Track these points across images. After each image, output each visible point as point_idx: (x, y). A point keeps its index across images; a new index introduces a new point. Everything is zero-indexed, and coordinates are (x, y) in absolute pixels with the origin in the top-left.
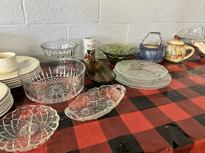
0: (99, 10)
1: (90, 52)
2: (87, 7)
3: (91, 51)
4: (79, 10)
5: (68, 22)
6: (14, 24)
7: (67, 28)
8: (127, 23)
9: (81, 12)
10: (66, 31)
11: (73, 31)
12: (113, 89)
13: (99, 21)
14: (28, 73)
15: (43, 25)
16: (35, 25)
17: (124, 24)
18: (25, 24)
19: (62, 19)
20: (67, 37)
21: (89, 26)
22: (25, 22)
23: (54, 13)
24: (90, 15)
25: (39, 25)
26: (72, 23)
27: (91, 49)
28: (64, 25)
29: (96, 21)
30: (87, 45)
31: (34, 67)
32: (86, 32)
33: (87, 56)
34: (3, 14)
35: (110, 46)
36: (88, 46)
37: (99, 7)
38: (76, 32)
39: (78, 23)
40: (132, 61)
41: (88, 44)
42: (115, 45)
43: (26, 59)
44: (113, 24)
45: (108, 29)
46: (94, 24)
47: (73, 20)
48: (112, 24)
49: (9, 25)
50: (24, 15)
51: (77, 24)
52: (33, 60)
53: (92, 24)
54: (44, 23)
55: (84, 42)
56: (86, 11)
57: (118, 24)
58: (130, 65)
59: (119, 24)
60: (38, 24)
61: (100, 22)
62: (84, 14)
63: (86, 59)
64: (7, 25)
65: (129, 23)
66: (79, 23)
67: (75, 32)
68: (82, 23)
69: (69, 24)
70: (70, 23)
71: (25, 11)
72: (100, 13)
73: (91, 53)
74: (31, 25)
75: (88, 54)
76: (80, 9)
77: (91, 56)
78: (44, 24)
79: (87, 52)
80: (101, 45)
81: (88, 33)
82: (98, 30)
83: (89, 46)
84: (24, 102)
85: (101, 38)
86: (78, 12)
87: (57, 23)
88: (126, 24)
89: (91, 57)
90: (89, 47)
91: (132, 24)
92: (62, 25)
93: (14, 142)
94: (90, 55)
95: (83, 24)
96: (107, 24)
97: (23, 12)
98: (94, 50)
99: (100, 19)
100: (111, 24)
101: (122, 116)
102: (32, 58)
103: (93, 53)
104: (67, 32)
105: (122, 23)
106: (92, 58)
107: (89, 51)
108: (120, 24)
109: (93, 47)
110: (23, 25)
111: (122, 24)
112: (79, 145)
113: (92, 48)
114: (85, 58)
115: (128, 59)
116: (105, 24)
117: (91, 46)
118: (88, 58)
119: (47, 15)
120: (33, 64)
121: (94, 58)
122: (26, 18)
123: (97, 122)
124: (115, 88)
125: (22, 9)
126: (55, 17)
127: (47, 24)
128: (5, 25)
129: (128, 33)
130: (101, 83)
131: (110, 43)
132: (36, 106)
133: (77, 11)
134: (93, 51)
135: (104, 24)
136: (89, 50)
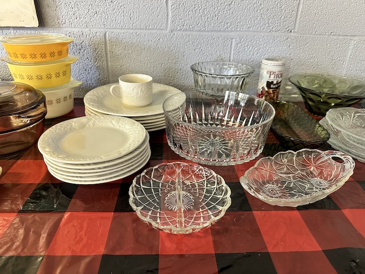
0: (298, 8)
1: (272, 86)
2: (276, 3)
3: (275, 83)
4: (260, 8)
5: (237, 28)
6: (151, 29)
7: (234, 40)
8: (351, 36)
9: (263, 10)
10: (231, 45)
11: (243, 46)
12: (326, 158)
13: (294, 29)
14: (173, 110)
15: (194, 33)
16: (180, 33)
17: (345, 37)
18: (166, 30)
19: (227, 24)
20: (230, 56)
21: (274, 37)
22: (167, 27)
23: (216, 13)
24: (280, 16)
25: (188, 33)
26: (244, 31)
27: (275, 79)
28: (229, 34)
29: (288, 29)
30: (268, 71)
31: (179, 102)
32: (265, 48)
33: (264, 92)
34: (138, 11)
35: (307, 78)
36: (270, 73)
37: (299, 3)
38: (249, 47)
39: (254, 31)
40: (359, 110)
41: (271, 70)
42: (318, 77)
43: (163, 89)
44: (321, 36)
45: (309, 45)
46: (283, 34)
47: (247, 25)
48: (319, 36)
49: (142, 31)
50: (167, 14)
51: (252, 33)
52: (174, 91)
53: (281, 33)
54: (196, 29)
55: (263, 66)
56: (274, 9)
57: (331, 37)
58: (354, 117)
59: (333, 36)
60: (186, 30)
61: (296, 30)
62: (268, 15)
63: (262, 97)
64: (139, 31)
65: (355, 36)
66: (257, 31)
67: (246, 47)
68: (261, 32)
69: (238, 33)
70: (241, 31)
71: (170, 7)
72: (299, 13)
73: (274, 87)
74: (176, 33)
75: (266, 89)
76: (262, 6)
77: (272, 92)
78: (196, 31)
79: (265, 85)
80: (291, 74)
81: (269, 51)
82: (290, 46)
83: (272, 73)
84: (163, 156)
85: (292, 61)
86: (259, 11)
87: (217, 31)
88: (349, 38)
89: (272, 95)
90: (272, 76)
91: (361, 38)
92: (225, 34)
93: (158, 215)
94: (271, 90)
95: (263, 34)
96: (309, 36)
97: (167, 9)
98: (279, 81)
99: (297, 26)
100: (316, 36)
101: (347, 212)
102: (172, 88)
103: (277, 88)
104: (231, 48)
105: (340, 35)
106: (274, 96)
107: (269, 84)
108: (336, 37)
109: (280, 76)
110: (163, 32)
111: (341, 37)
112: (267, 245)
113: (278, 78)
114: (260, 95)
115: (349, 106)
116: (305, 35)
117: (277, 73)
118: (266, 96)
119: (203, 16)
120: (176, 98)
121: (277, 97)
122: (170, 20)
123: (296, 212)
124: (331, 158)
125: (167, 5)
126: (216, 19)
127: (202, 31)
128: (136, 31)
129: (349, 54)
130: (299, 144)
131: (310, 72)
132: (187, 164)
133: (256, 10)
134: (277, 84)
135: (303, 35)
136: (270, 81)
